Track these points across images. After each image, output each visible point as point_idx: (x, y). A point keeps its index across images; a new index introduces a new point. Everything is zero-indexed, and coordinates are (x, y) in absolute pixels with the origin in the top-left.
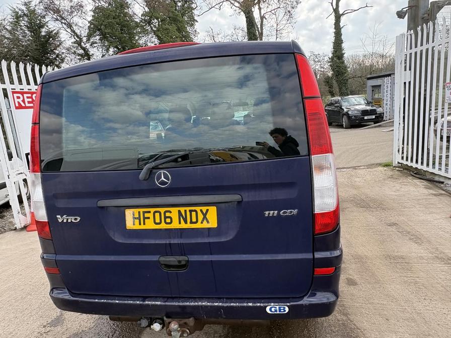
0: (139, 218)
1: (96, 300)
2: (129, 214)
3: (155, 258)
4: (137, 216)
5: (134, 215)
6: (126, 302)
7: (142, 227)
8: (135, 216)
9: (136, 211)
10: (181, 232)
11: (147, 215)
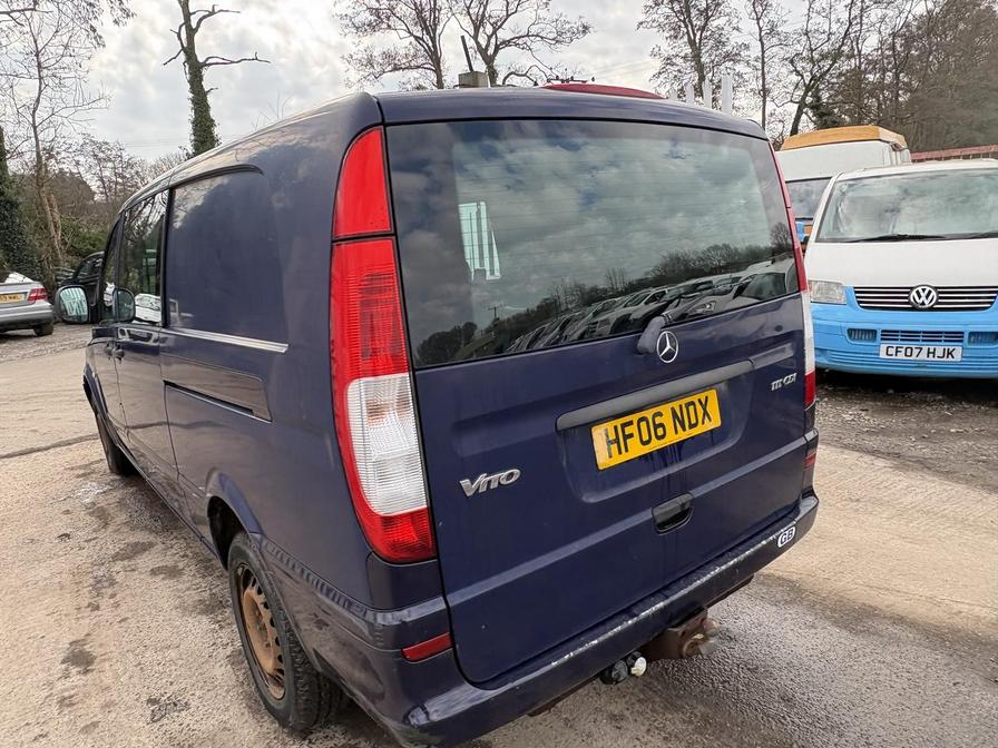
0: (617, 441)
1: (554, 664)
2: (600, 435)
3: (646, 516)
4: (612, 437)
5: (607, 436)
6: (610, 634)
7: (625, 457)
8: (611, 439)
9: (610, 426)
10: (679, 449)
11: (628, 430)
